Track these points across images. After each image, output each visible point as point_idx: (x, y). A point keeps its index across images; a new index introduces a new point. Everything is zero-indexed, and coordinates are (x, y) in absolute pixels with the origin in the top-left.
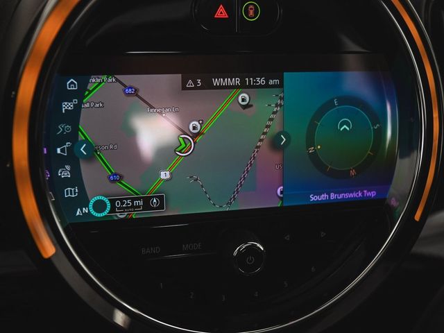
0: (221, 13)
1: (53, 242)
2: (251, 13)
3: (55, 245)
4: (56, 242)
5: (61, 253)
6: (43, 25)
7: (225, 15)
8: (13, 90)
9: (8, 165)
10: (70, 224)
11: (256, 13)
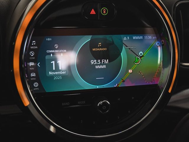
0: (93, 12)
1: (28, 100)
2: (104, 12)
3: (29, 101)
4: (29, 100)
5: (31, 104)
6: (25, 17)
7: (94, 13)
8: (14, 42)
9: (12, 71)
10: (35, 93)
11: (106, 12)
